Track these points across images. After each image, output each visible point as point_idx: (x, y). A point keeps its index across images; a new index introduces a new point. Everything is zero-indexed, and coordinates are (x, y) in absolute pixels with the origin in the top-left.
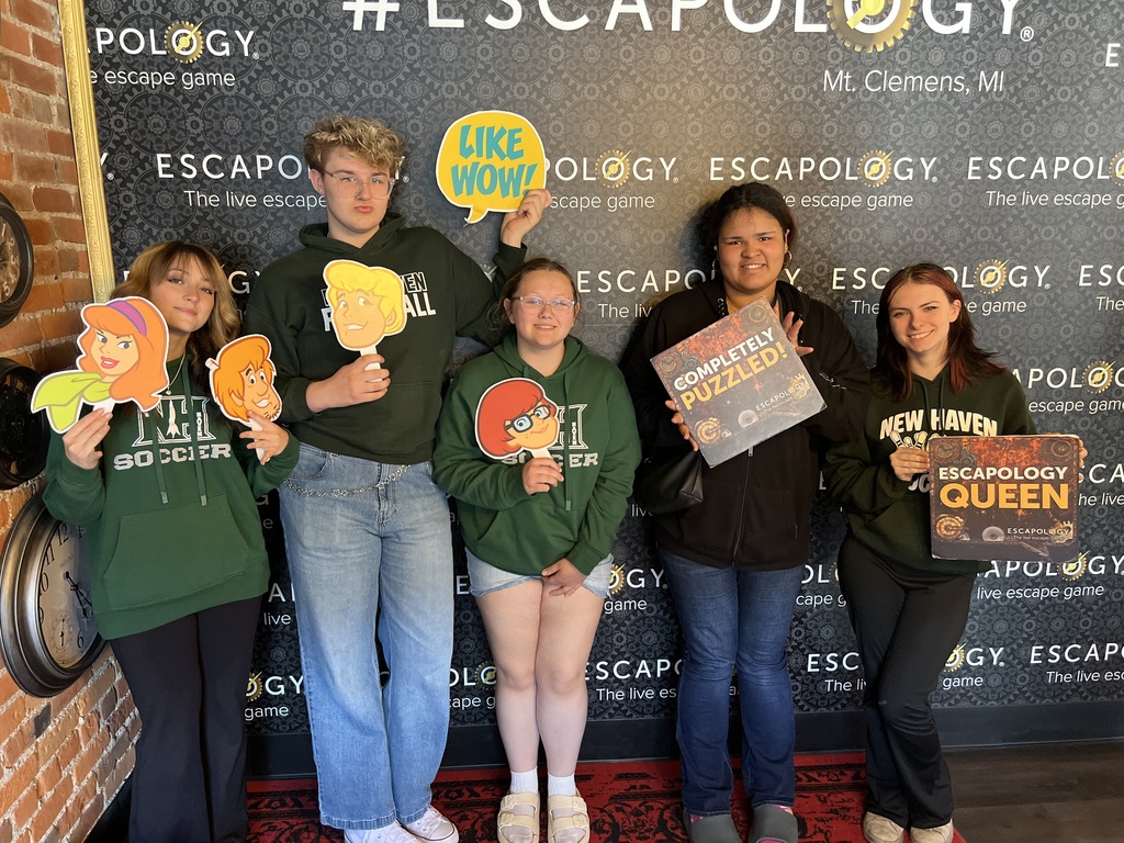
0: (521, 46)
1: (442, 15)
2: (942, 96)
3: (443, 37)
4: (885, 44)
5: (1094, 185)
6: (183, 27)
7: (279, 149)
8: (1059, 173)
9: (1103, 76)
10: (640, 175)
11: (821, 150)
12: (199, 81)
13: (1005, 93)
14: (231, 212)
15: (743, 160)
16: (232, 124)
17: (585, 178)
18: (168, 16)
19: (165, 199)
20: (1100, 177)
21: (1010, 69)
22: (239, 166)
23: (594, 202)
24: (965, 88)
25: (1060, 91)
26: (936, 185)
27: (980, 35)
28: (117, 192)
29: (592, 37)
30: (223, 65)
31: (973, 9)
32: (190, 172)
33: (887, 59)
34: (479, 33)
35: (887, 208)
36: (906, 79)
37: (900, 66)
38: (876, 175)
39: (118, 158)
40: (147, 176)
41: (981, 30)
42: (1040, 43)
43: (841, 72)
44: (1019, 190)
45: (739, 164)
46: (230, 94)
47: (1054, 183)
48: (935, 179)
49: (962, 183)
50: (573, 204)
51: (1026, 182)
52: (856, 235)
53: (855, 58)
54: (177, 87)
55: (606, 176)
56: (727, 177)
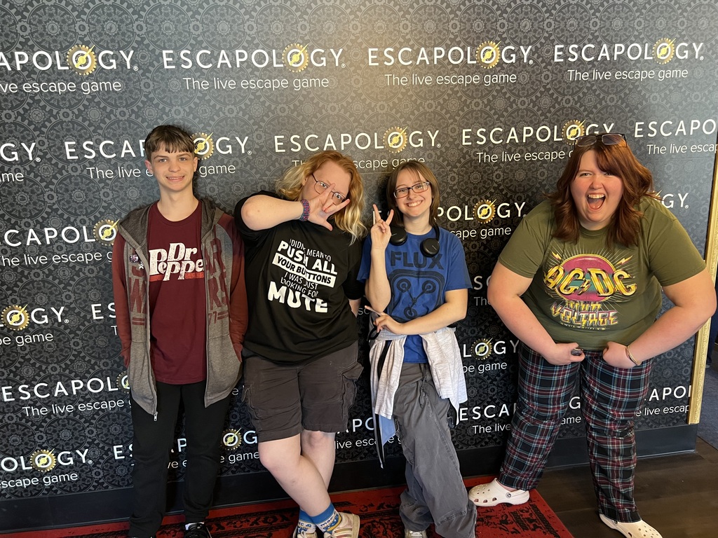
7: (32, 47)
8: (618, 55)
10: (316, 62)
11: (448, 42)
15: (392, 50)
17: (275, 65)
20: (646, 58)
23: (283, 83)
26: (532, 66)
35: (498, 84)
38: (489, 60)
44: (590, 69)
45: (389, 53)
47: (614, 63)
48: (531, 62)
49: (551, 64)
50: (267, 85)
51: (595, 63)
52: (477, 104)
55: (291, 63)
56: (381, 63)
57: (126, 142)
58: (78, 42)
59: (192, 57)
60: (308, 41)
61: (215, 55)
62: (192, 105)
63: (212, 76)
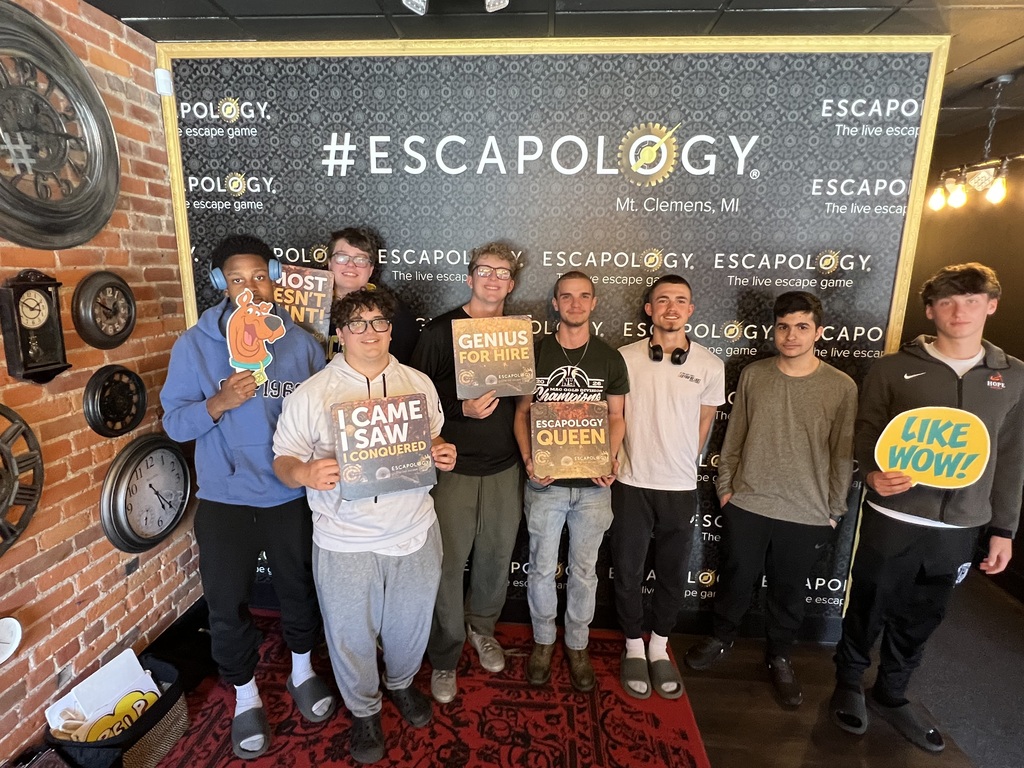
0: (426, 184)
1: (378, 166)
2: (696, 214)
3: (379, 179)
4: (657, 182)
6: (235, 176)
8: (779, 265)
9: (810, 201)
11: (615, 248)
12: (243, 206)
13: (740, 213)
15: (564, 253)
16: (261, 230)
17: (465, 263)
18: (227, 170)
20: (808, 268)
21: (742, 197)
24: (712, 209)
25: (779, 211)
26: (693, 271)
27: (722, 175)
28: (200, 269)
29: (469, 178)
30: (256, 197)
31: (717, 159)
33: (659, 191)
34: (401, 176)
36: (672, 203)
37: (667, 195)
38: (652, 264)
39: (200, 249)
41: (723, 172)
42: (764, 180)
43: (628, 199)
44: (750, 276)
45: (562, 256)
46: (260, 213)
47: (775, 271)
48: (692, 267)
49: (711, 270)
50: (458, 279)
51: (755, 270)
53: (636, 190)
54: (232, 210)
56: (555, 264)
58: (319, 242)
59: (401, 255)
61: (418, 254)
63: (415, 270)
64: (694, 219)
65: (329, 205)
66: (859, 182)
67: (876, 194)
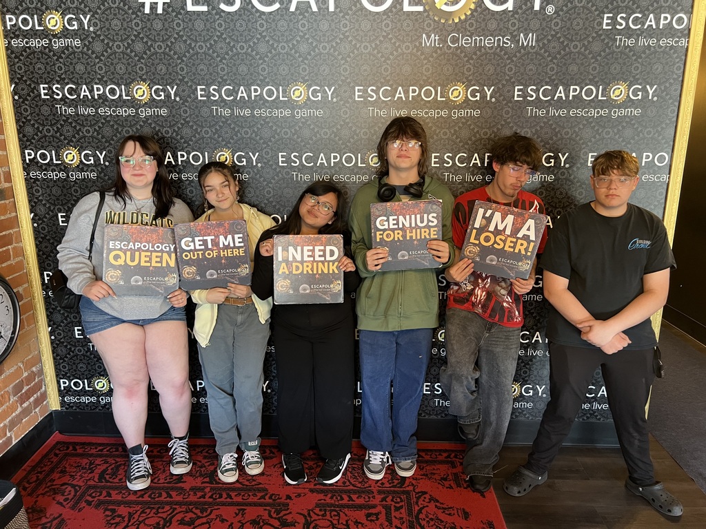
0: (241, 21)
1: (194, 3)
2: (496, 49)
3: (195, 17)
4: (460, 18)
5: (595, 103)
6: (52, 14)
7: (106, 82)
8: (573, 96)
9: (601, 35)
10: (313, 97)
11: (422, 82)
12: (62, 44)
13: (537, 47)
14: (80, 117)
15: (374, 88)
16: (80, 68)
17: (281, 99)
18: (44, 7)
19: (45, 110)
20: (600, 98)
21: (540, 32)
22: (84, 92)
23: (287, 113)
24: (511, 44)
25: (572, 45)
26: (494, 103)
27: (520, 11)
28: (20, 106)
29: (282, 16)
30: (75, 34)
32: (58, 95)
33: (461, 27)
34: (216, 14)
35: (464, 117)
36: (473, 39)
37: (469, 31)
38: (457, 97)
39: (20, 87)
40: (36, 97)
41: (521, 8)
42: (559, 15)
43: (433, 35)
44: (547, 107)
45: (372, 90)
46: (78, 51)
47: (570, 102)
48: (493, 100)
49: (511, 102)
50: (275, 114)
51: (552, 102)
52: (445, 134)
53: (441, 26)
54: (50, 47)
55: (293, 97)
56: (365, 98)
57: (169, 153)
58: (138, 79)
59: (219, 91)
60: (307, 80)
61: (236, 90)
62: (218, 127)
63: (233, 106)
64: (495, 54)
65: (147, 42)
66: (646, 17)
67: (661, 27)
